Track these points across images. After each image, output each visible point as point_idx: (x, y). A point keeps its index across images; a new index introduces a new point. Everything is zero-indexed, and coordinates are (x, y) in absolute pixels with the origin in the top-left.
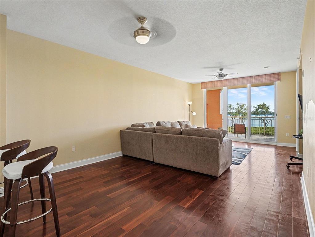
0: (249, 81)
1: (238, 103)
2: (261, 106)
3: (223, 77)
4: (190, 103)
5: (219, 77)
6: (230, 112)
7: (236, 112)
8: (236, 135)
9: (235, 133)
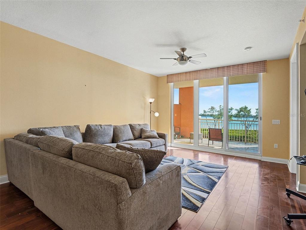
0: (226, 73)
1: (220, 106)
2: (243, 109)
3: (185, 60)
4: (152, 100)
5: (181, 60)
6: (213, 115)
7: (218, 115)
8: (211, 142)
9: (209, 139)
